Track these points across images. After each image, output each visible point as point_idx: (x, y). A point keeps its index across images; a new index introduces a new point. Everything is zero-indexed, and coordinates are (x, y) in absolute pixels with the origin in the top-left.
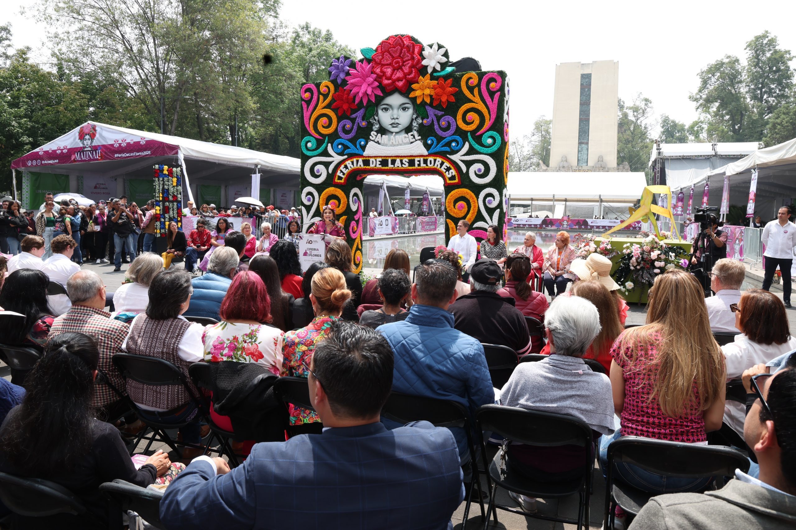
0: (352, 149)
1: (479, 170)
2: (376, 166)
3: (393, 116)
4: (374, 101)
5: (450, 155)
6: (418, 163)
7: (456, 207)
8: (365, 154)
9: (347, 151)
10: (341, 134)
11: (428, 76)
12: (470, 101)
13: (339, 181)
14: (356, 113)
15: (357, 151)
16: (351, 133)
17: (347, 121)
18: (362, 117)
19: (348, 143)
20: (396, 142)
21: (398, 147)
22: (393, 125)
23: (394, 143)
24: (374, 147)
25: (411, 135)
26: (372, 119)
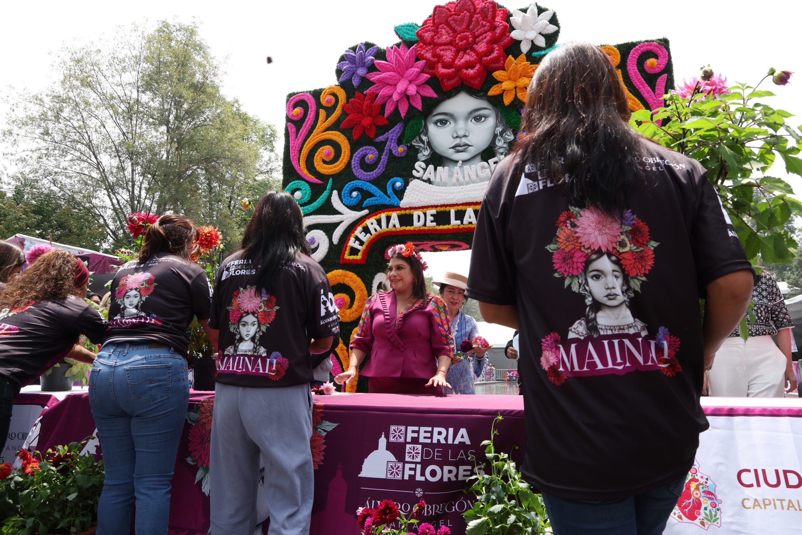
0: (379, 198)
2: (425, 225)
3: (456, 132)
4: (420, 108)
8: (404, 203)
9: (367, 202)
10: (358, 171)
11: (523, 57)
13: (352, 257)
14: (387, 133)
15: (388, 199)
16: (377, 168)
17: (370, 149)
18: (396, 138)
19: (370, 187)
20: (464, 178)
21: (468, 186)
22: (457, 148)
23: (460, 180)
24: (421, 189)
25: (494, 162)
26: (416, 140)
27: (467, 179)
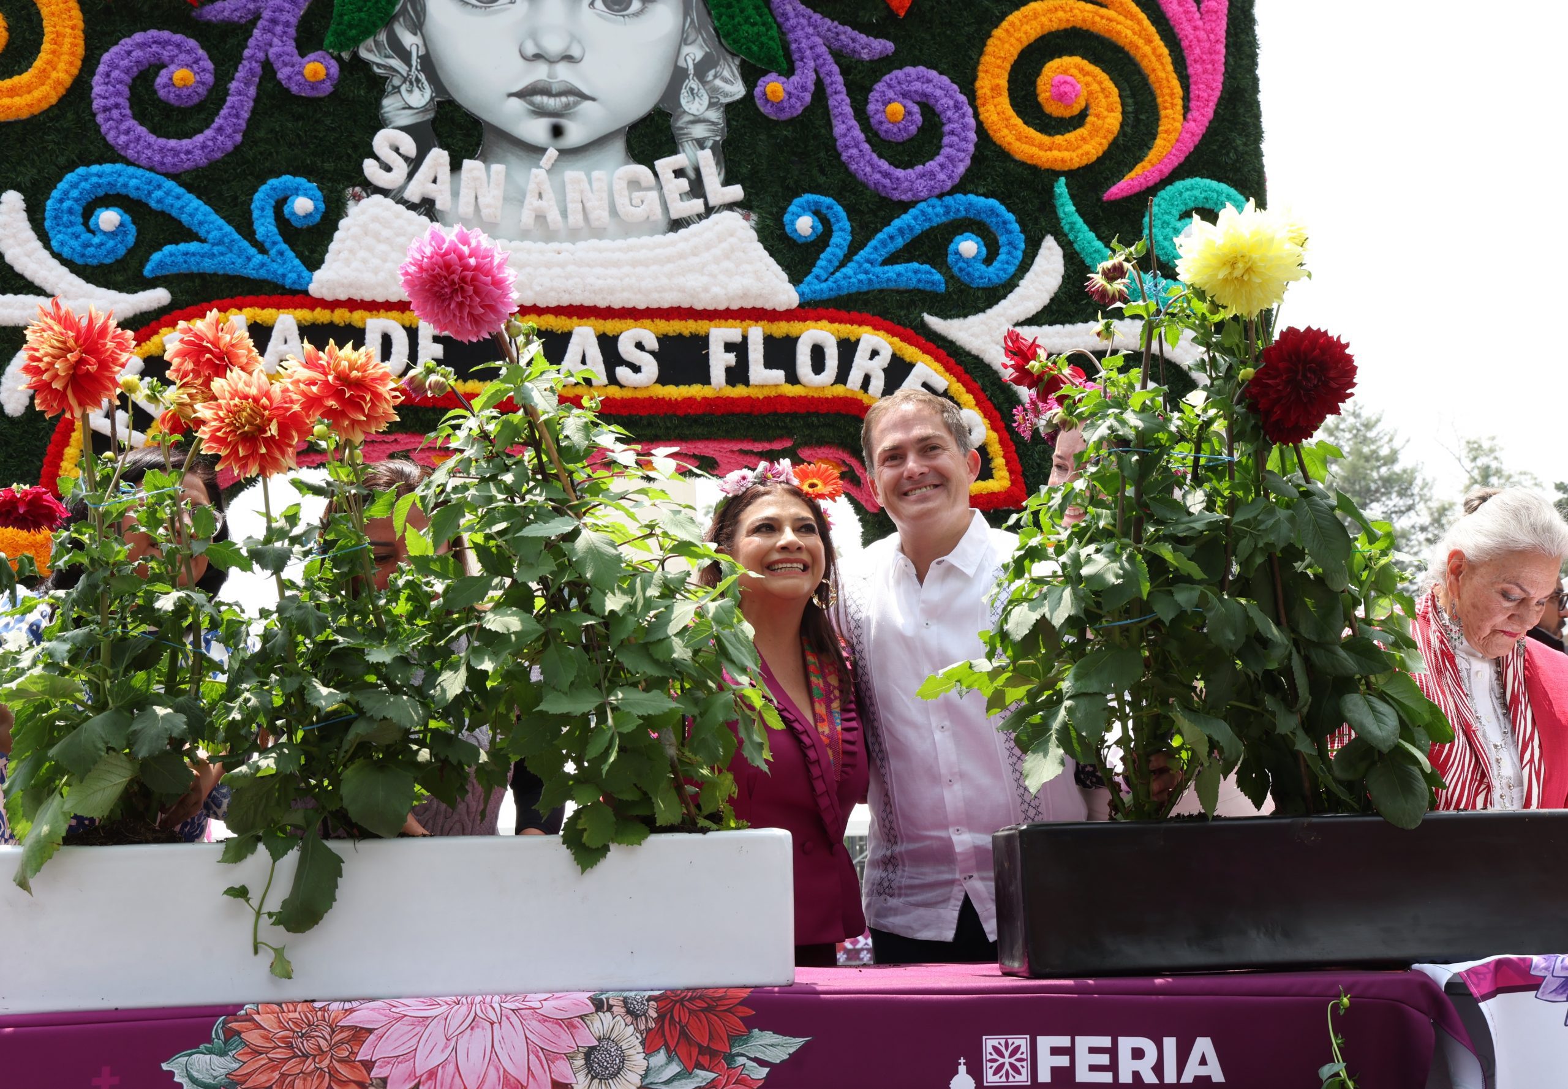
0: (216, 246)
3: (533, 35)
5: (945, 314)
6: (731, 358)
8: (326, 281)
9: (165, 257)
10: (120, 128)
15: (259, 258)
16: (208, 127)
17: (179, 46)
18: (294, 21)
19: (178, 198)
20: (564, 213)
21: (581, 244)
22: (538, 99)
23: (550, 218)
24: (398, 235)
25: (675, 172)
26: (376, 43)
27: (575, 218)
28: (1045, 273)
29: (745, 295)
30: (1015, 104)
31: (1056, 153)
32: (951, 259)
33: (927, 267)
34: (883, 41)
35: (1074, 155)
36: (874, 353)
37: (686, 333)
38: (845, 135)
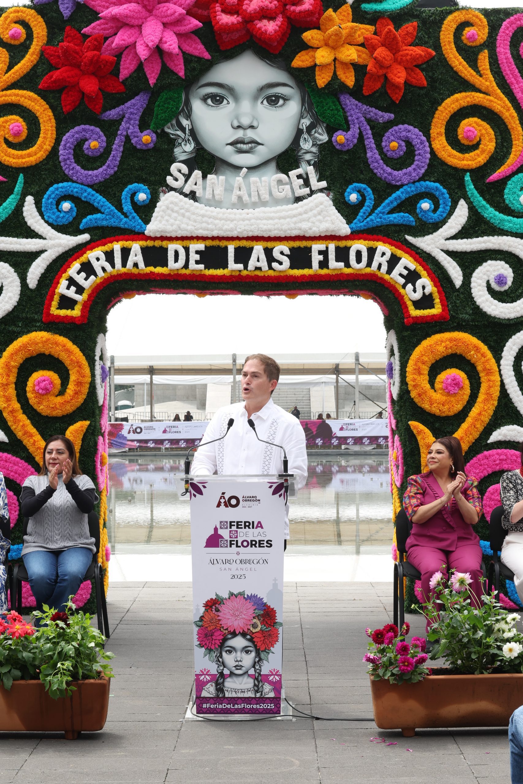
0: (108, 215)
1: (501, 280)
2: (186, 266)
3: (237, 118)
4: (182, 74)
5: (415, 235)
6: (321, 258)
7: (438, 386)
8: (151, 229)
9: (88, 220)
10: (70, 167)
11: (347, 10)
12: (467, 86)
13: (63, 312)
14: (122, 107)
15: (125, 220)
16: (104, 165)
17: (92, 130)
18: (138, 118)
19: (93, 195)
20: (250, 195)
21: (257, 210)
22: (239, 145)
23: (244, 199)
24: (181, 209)
25: (297, 176)
26: (172, 125)
27: (255, 199)
28: (460, 216)
29: (327, 231)
30: (447, 140)
31: (465, 162)
32: (418, 211)
33: (407, 215)
34: (389, 114)
35: (473, 163)
36: (383, 254)
37: (302, 246)
38: (372, 157)
